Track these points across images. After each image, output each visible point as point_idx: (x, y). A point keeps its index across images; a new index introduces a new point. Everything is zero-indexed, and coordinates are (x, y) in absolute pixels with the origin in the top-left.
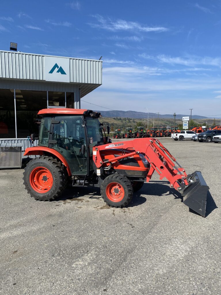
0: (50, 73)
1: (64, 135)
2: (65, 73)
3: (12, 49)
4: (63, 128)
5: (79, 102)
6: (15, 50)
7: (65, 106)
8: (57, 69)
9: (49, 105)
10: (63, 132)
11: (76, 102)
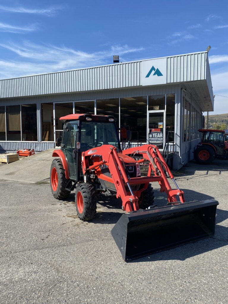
0: (146, 77)
1: (163, 140)
2: (161, 75)
3: (115, 62)
4: (161, 133)
5: (180, 103)
6: (118, 61)
7: (165, 109)
8: (153, 72)
9: (148, 110)
10: (162, 137)
11: (177, 104)
